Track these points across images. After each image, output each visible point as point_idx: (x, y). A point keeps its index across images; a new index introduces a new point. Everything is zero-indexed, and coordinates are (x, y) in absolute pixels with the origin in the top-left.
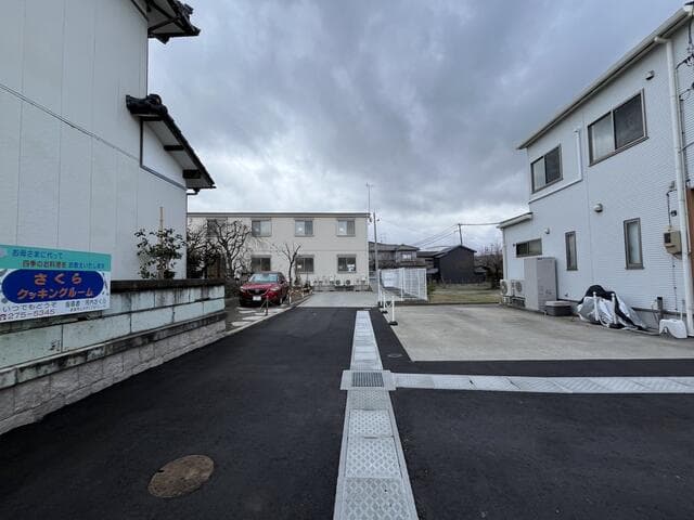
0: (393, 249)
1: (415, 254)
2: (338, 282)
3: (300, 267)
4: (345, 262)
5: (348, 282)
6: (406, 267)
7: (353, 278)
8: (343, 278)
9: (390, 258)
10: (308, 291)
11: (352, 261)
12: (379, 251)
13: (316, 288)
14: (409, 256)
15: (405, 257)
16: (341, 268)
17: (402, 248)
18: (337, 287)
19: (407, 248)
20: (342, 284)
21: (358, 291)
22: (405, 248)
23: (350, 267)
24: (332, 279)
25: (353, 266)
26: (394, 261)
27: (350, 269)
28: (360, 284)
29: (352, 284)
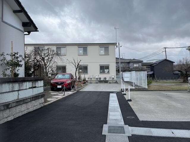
0: (128, 61)
1: (140, 64)
2: (100, 78)
3: (81, 71)
4: (104, 68)
5: (105, 78)
6: (136, 71)
7: (107, 77)
8: (102, 77)
9: (127, 66)
10: (85, 83)
11: (107, 67)
12: (121, 63)
13: (89, 82)
14: (137, 65)
15: (135, 65)
16: (102, 71)
17: (133, 61)
18: (99, 81)
19: (137, 61)
20: (102, 79)
21: (111, 83)
22: (135, 61)
23: (106, 71)
24: (97, 77)
25: (108, 70)
26: (129, 68)
27: (106, 72)
28: (111, 79)
29: (107, 79)
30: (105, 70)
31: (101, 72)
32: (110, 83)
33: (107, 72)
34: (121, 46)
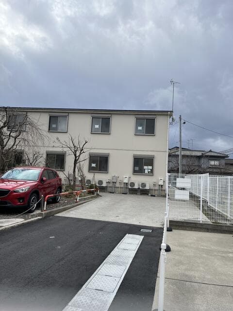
0: (199, 154)
1: (223, 162)
2: (133, 184)
3: (94, 165)
4: (141, 164)
5: (144, 185)
6: (211, 173)
7: (148, 182)
8: (138, 181)
9: (196, 163)
10: (92, 193)
11: (150, 161)
12: (184, 156)
13: (109, 189)
14: (217, 163)
15: (212, 163)
16: (137, 168)
17: (209, 154)
18: (130, 190)
19: (216, 154)
20: (136, 187)
21: (154, 196)
22: (212, 154)
23: (147, 169)
24: (126, 181)
25: (150, 167)
26: (200, 166)
27: (146, 171)
28: (157, 188)
29: (147, 188)
30: (145, 167)
31: (135, 172)
32: (152, 196)
33: (150, 171)
34: (184, 123)
